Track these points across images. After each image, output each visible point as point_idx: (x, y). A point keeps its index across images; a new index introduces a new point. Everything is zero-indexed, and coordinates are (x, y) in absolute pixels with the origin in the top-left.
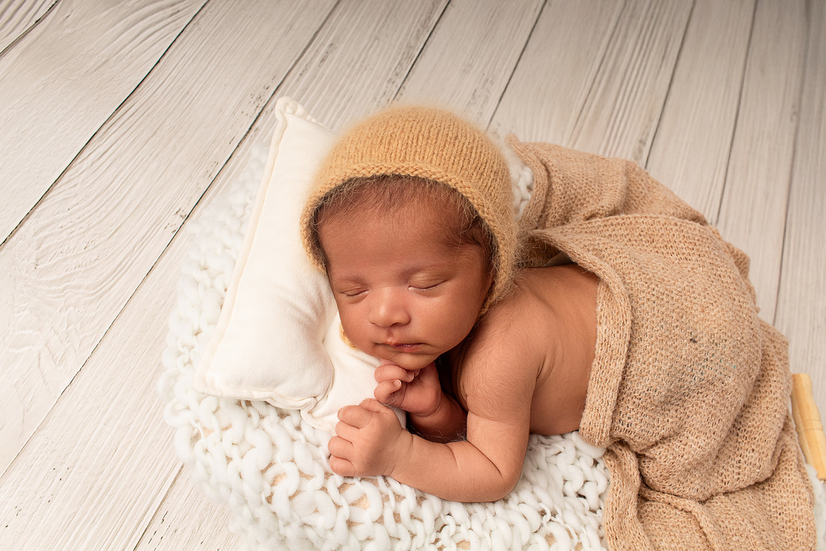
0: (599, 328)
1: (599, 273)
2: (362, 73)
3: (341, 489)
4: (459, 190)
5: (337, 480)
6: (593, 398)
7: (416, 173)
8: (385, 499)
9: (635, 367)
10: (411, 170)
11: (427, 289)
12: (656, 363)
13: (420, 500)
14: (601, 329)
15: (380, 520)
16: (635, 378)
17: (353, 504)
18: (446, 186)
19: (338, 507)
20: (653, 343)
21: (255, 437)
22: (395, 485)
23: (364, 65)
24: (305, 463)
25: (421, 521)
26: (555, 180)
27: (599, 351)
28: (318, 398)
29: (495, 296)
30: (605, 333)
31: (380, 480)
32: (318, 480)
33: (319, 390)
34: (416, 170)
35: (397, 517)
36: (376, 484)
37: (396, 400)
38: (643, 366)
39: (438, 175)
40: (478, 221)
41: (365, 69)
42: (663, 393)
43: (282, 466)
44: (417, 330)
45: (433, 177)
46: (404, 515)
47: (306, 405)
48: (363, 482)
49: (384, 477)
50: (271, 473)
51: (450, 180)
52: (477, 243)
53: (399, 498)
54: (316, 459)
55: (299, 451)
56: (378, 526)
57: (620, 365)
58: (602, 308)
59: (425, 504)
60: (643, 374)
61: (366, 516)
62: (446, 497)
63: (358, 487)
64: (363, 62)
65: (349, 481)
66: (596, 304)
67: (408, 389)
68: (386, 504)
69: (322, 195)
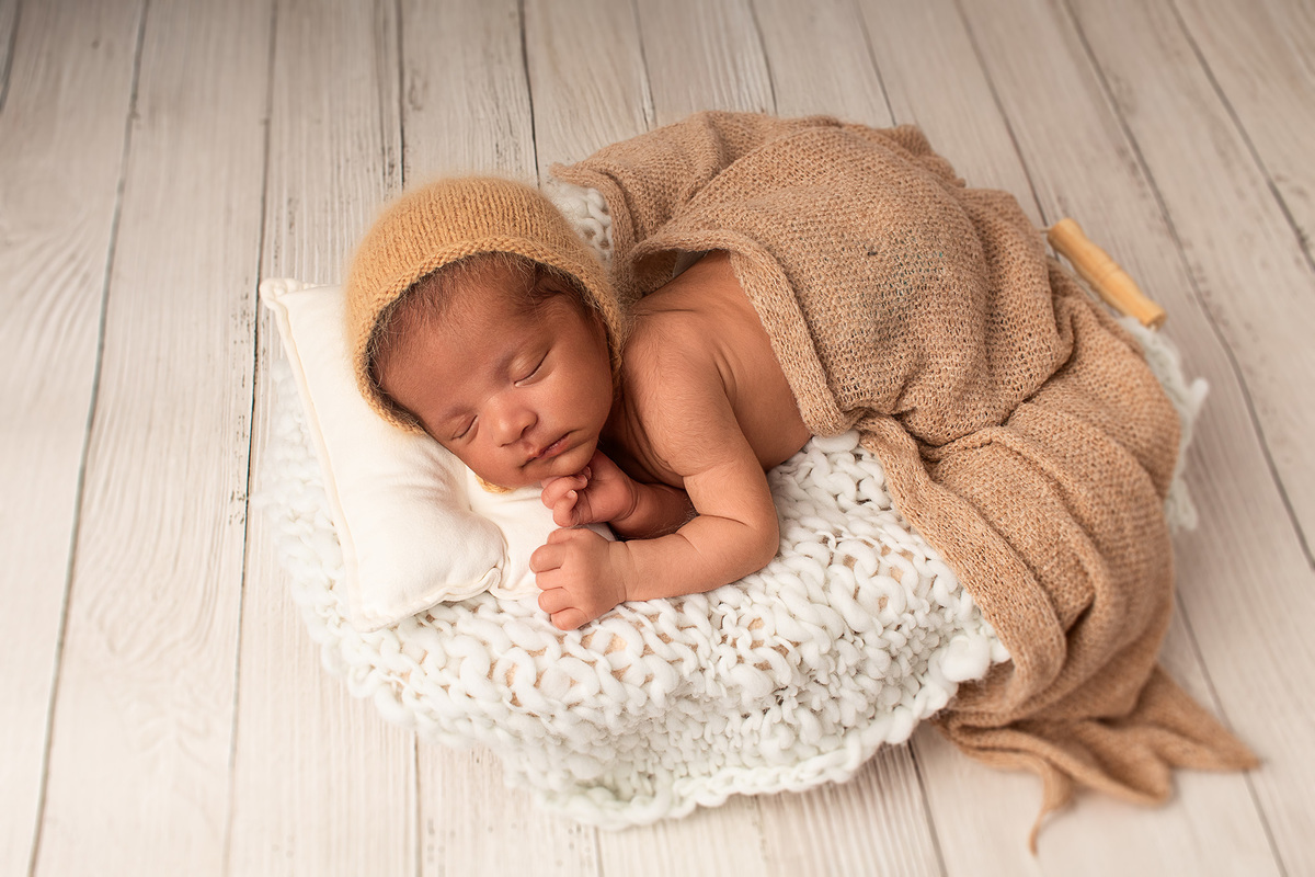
0: (754, 303)
1: (721, 245)
2: (348, 210)
3: (584, 643)
4: (498, 249)
5: (573, 636)
6: (797, 382)
7: (442, 261)
8: (638, 625)
9: (821, 321)
10: (436, 262)
11: (535, 373)
12: (843, 302)
13: (679, 607)
14: (756, 303)
15: (647, 650)
16: (829, 332)
17: (607, 652)
18: (482, 255)
19: (592, 664)
20: (825, 283)
21: (455, 648)
22: (641, 607)
23: (344, 200)
24: (528, 640)
25: (695, 627)
26: (627, 182)
27: (769, 328)
28: (500, 565)
29: (618, 339)
30: (763, 304)
31: (620, 609)
32: (553, 648)
33: (494, 555)
34: (441, 258)
35: (663, 637)
36: (618, 616)
37: (584, 514)
38: (829, 313)
39: (467, 249)
40: (540, 270)
41: (348, 203)
42: (872, 329)
43: (505, 659)
44: (552, 422)
45: (463, 253)
46: (670, 631)
47: (491, 581)
48: (604, 623)
49: (623, 604)
50: (499, 673)
51: (483, 245)
52: (557, 292)
53: (653, 617)
54: (537, 629)
55: (514, 632)
56: (648, 659)
57: (800, 328)
58: (745, 280)
59: (686, 607)
60: (835, 322)
61: (628, 654)
62: (707, 588)
63: (601, 631)
64: (340, 197)
65: (588, 631)
66: (738, 281)
67: (590, 497)
68: (642, 630)
69: (364, 349)
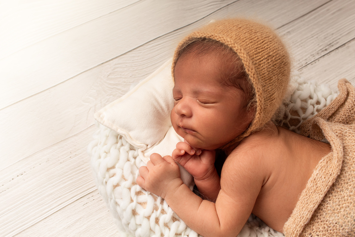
0: (315, 171)
2: (298, 48)
3: (138, 193)
5: (138, 188)
7: (220, 39)
8: (156, 208)
9: (330, 205)
10: (217, 38)
12: (347, 209)
13: (174, 219)
14: (315, 172)
15: (149, 218)
16: (329, 212)
17: (140, 204)
19: (132, 201)
20: (350, 196)
21: (113, 152)
22: (165, 205)
23: (301, 45)
24: (127, 174)
25: (169, 229)
27: (309, 184)
28: (149, 147)
30: (317, 175)
31: (159, 199)
32: (128, 183)
33: (149, 142)
34: (220, 38)
35: (157, 221)
36: (155, 200)
37: (182, 161)
38: (337, 206)
39: (229, 43)
42: (347, 230)
43: (117, 171)
44: (193, 123)
45: (227, 43)
46: (161, 222)
47: (141, 147)
48: (150, 195)
49: (163, 200)
50: (112, 171)
51: (235, 47)
52: (242, 89)
53: (163, 212)
54: (132, 173)
55: (127, 165)
56: (146, 220)
57: (318, 198)
58: (322, 162)
59: (176, 222)
60: (335, 211)
61: (142, 212)
63: (146, 197)
64: (302, 43)
65: (144, 192)
66: (321, 159)
67: (190, 160)
68: (155, 211)
